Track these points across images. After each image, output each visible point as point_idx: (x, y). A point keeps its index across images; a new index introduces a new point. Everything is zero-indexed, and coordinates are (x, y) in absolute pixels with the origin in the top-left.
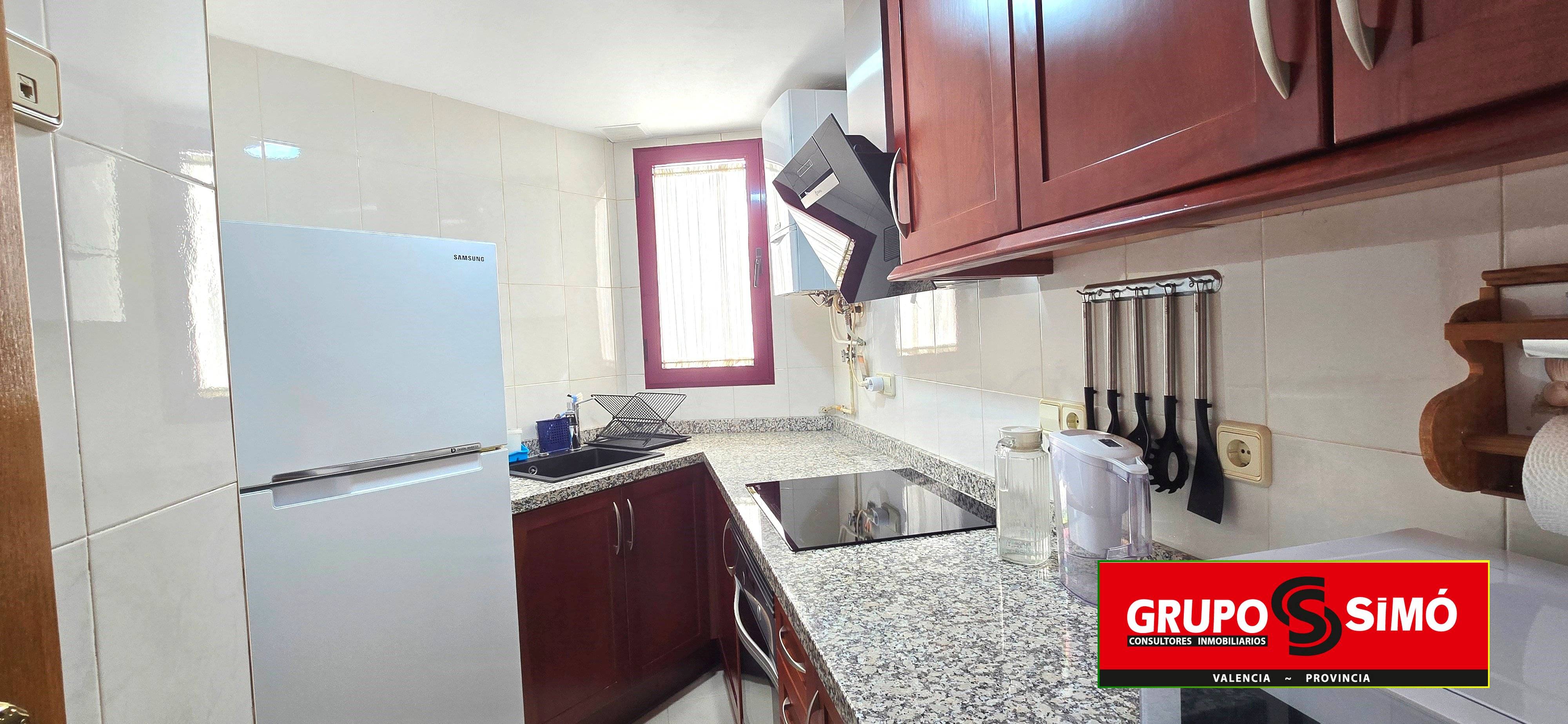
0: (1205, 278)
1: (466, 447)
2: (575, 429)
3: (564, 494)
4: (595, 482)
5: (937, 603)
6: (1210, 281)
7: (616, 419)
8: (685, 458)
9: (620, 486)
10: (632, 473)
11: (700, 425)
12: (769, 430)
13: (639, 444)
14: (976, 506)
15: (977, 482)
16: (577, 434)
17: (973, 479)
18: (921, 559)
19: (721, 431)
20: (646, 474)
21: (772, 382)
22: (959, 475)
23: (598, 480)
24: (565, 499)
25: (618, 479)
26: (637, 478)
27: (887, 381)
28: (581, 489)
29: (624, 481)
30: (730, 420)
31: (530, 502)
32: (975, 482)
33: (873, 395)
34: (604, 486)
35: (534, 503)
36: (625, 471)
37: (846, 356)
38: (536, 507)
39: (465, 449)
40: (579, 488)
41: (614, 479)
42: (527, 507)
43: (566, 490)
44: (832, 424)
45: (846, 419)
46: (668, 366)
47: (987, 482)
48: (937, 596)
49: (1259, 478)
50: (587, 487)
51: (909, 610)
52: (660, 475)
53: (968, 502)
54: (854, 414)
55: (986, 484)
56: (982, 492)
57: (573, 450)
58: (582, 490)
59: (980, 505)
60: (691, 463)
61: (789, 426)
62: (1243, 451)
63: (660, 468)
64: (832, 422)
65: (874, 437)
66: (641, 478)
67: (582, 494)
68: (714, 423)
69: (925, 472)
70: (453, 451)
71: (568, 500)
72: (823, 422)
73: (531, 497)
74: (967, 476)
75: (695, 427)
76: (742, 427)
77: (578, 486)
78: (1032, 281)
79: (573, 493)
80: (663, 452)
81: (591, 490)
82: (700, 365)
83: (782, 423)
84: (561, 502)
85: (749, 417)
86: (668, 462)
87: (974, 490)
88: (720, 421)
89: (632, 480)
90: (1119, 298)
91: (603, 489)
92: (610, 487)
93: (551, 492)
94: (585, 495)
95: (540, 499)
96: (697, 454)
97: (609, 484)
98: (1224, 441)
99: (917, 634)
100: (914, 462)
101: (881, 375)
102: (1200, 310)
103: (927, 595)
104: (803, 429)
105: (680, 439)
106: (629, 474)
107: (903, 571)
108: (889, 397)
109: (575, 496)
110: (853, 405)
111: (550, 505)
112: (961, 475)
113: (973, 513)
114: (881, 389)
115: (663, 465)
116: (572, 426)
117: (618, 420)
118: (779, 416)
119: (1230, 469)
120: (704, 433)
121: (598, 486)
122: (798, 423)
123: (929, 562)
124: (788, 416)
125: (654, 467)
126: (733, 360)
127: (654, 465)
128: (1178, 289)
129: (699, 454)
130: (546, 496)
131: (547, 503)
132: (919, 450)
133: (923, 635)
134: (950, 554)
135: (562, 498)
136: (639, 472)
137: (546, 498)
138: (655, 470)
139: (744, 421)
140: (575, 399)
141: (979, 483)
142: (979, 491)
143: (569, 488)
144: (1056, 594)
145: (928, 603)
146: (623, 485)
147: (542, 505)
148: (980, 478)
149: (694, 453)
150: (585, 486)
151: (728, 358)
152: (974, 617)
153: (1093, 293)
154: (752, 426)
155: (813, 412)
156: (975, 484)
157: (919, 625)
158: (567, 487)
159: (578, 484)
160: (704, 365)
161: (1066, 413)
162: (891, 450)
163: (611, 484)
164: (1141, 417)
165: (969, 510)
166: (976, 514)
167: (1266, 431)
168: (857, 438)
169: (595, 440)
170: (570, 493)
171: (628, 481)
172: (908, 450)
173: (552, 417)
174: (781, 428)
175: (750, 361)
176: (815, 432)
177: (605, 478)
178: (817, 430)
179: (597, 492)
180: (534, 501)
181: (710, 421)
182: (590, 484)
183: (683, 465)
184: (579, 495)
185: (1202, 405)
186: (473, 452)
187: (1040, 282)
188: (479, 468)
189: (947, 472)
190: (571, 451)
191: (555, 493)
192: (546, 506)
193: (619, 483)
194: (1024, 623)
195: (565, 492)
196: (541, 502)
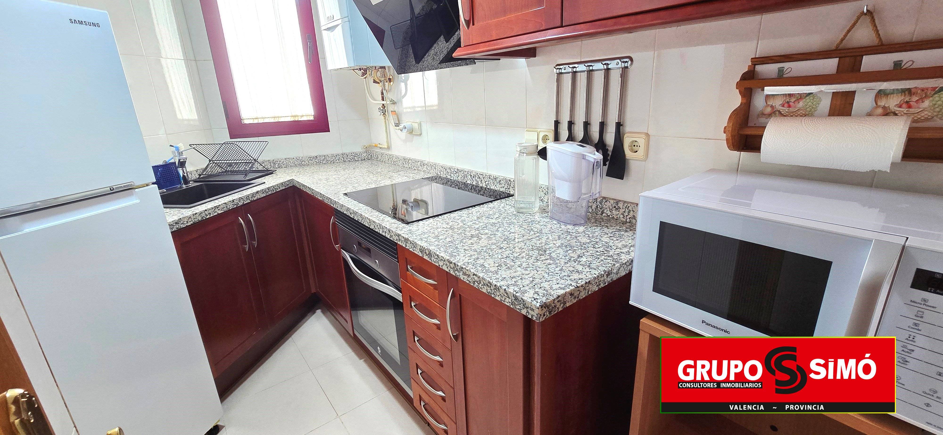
0: (625, 60)
1: (122, 185)
2: (183, 171)
3: (203, 215)
4: (224, 205)
5: (502, 235)
6: (626, 62)
7: (211, 162)
8: (282, 184)
9: (241, 206)
10: (248, 196)
11: (278, 162)
12: (329, 162)
13: (240, 177)
14: (483, 191)
15: (484, 178)
16: (186, 175)
17: (481, 176)
18: (478, 218)
19: (295, 165)
20: (258, 196)
21: (328, 131)
22: (471, 176)
23: (225, 203)
24: (204, 219)
25: (239, 201)
26: (252, 199)
27: (416, 126)
28: (214, 210)
29: (244, 202)
30: (301, 158)
31: (179, 223)
32: (482, 178)
33: (403, 135)
34: (231, 207)
35: (182, 224)
36: (244, 195)
37: (381, 112)
38: (184, 226)
39: (121, 187)
40: (213, 209)
41: (237, 201)
42: (177, 227)
43: (204, 212)
44: (371, 156)
45: (382, 151)
46: (246, 122)
47: (490, 177)
48: (499, 232)
49: (643, 157)
50: (219, 208)
51: (492, 241)
52: (267, 196)
53: (477, 189)
54: (389, 148)
55: (490, 178)
56: (487, 183)
57: (184, 186)
58: (216, 210)
59: (486, 190)
60: (286, 186)
61: (343, 159)
62: (634, 146)
63: (267, 191)
64: (371, 155)
65: (406, 160)
66: (255, 199)
67: (216, 214)
68: (288, 160)
69: (446, 177)
70: (112, 189)
71: (206, 219)
72: (365, 155)
73: (178, 219)
74: (477, 175)
75: (274, 163)
76: (310, 161)
77: (212, 208)
78: (522, 61)
79: (210, 214)
80: (264, 181)
81: (222, 210)
82: (272, 120)
83: (338, 157)
84: (202, 221)
85: (314, 154)
86: (271, 187)
87: (482, 182)
88: (294, 158)
89: (249, 201)
90: (576, 71)
91: (230, 209)
92: (235, 207)
93: (193, 214)
94: (218, 214)
95: (186, 220)
96: (289, 180)
97: (234, 205)
98: (627, 142)
99: (504, 250)
100: (438, 172)
101: (411, 122)
102: (622, 76)
103: (495, 233)
104: (352, 160)
105: (268, 173)
106: (246, 197)
107: (474, 224)
108: (417, 135)
109: (212, 216)
110: (388, 142)
111: (194, 224)
112: (473, 176)
113: (481, 195)
114: (411, 131)
115: (269, 189)
116: (180, 169)
117: (214, 163)
118: (335, 152)
119: (628, 153)
120: (282, 167)
121: (227, 207)
122: (349, 156)
123: (484, 218)
124: (341, 152)
125: (263, 191)
126: (298, 116)
127: (263, 190)
128: (610, 67)
129: (290, 180)
130: (190, 218)
131: (192, 223)
132: (441, 165)
133: (507, 249)
134: (491, 213)
135: (202, 218)
136: (253, 195)
137: (190, 219)
138: (263, 193)
139: (311, 157)
140: (177, 149)
141: (485, 178)
142: (485, 182)
143: (206, 210)
144: (552, 223)
145: (498, 236)
146: (244, 205)
147: (188, 224)
148: (486, 175)
149: (287, 180)
150: (217, 208)
151: (293, 114)
152: (523, 238)
153: (560, 69)
154: (316, 160)
155: (358, 149)
156: (482, 179)
157: (502, 246)
158: (204, 209)
159: (212, 207)
160: (276, 120)
161: (541, 135)
162: (420, 167)
163: (236, 205)
164: (585, 132)
165: (478, 194)
166: (483, 195)
167: (647, 135)
168: (392, 162)
169: (199, 178)
170: (207, 214)
171: (247, 202)
172: (433, 166)
173: (161, 163)
174: (337, 161)
175: (311, 116)
176: (360, 162)
177: (230, 201)
178: (362, 160)
179: (226, 211)
180: (182, 222)
181: (286, 159)
182: (221, 206)
183: (281, 189)
184: (214, 214)
185: (619, 125)
186: (128, 189)
187: (527, 62)
188: (138, 201)
189: (463, 175)
190: (183, 187)
191: (197, 215)
192: (192, 224)
193: (240, 204)
194: (547, 237)
195: (204, 213)
196: (187, 222)
